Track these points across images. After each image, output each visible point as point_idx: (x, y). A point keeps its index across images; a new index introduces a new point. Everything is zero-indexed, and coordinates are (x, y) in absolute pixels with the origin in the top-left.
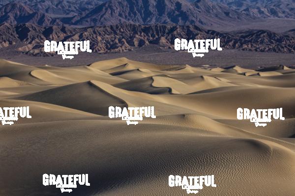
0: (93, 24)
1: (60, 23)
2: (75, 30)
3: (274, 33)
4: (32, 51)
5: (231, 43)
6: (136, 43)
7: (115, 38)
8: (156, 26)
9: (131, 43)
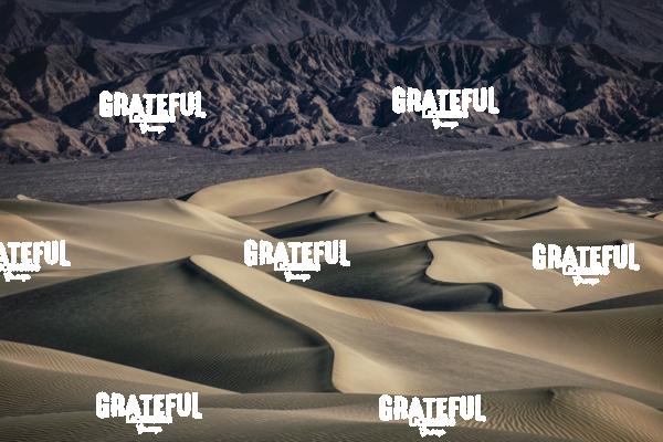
0: (200, 40)
1: (76, 34)
2: (130, 60)
6: (366, 113)
7: (286, 94)
8: (444, 48)
9: (345, 113)
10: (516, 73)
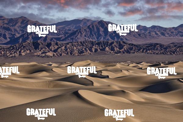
0: (71, 41)
1: (55, 40)
2: (62, 44)
3: (163, 45)
4: (41, 55)
5: (141, 50)
6: (93, 50)
7: (83, 48)
8: (104, 42)
9: (91, 51)
10: (113, 45)
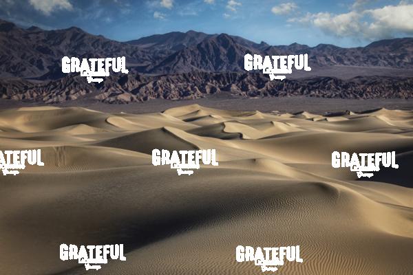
0: (166, 73)
2: (149, 78)
3: (340, 80)
4: (108, 99)
5: (299, 90)
6: (208, 90)
7: (188, 86)
8: (227, 74)
9: (203, 90)
10: (245, 80)
